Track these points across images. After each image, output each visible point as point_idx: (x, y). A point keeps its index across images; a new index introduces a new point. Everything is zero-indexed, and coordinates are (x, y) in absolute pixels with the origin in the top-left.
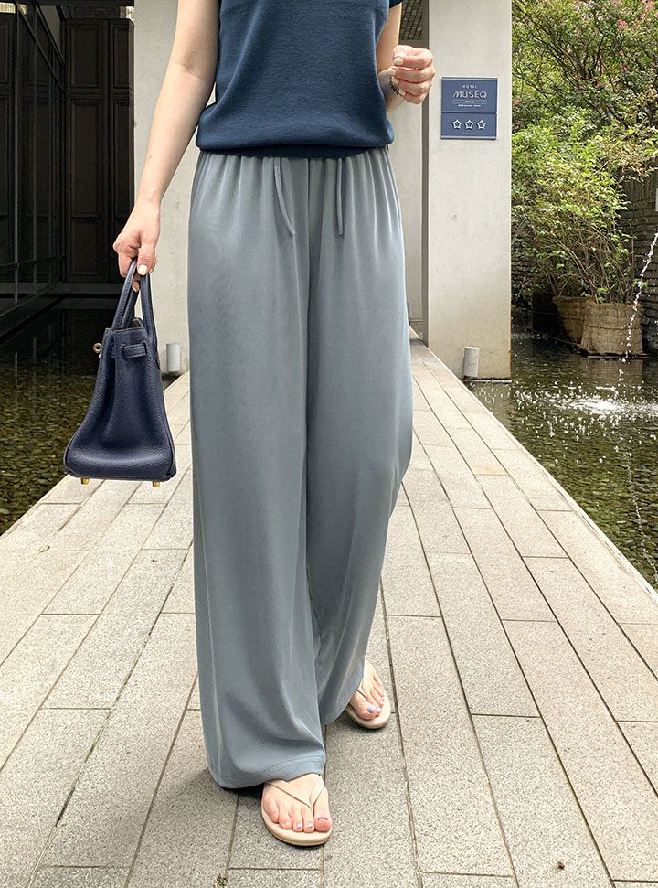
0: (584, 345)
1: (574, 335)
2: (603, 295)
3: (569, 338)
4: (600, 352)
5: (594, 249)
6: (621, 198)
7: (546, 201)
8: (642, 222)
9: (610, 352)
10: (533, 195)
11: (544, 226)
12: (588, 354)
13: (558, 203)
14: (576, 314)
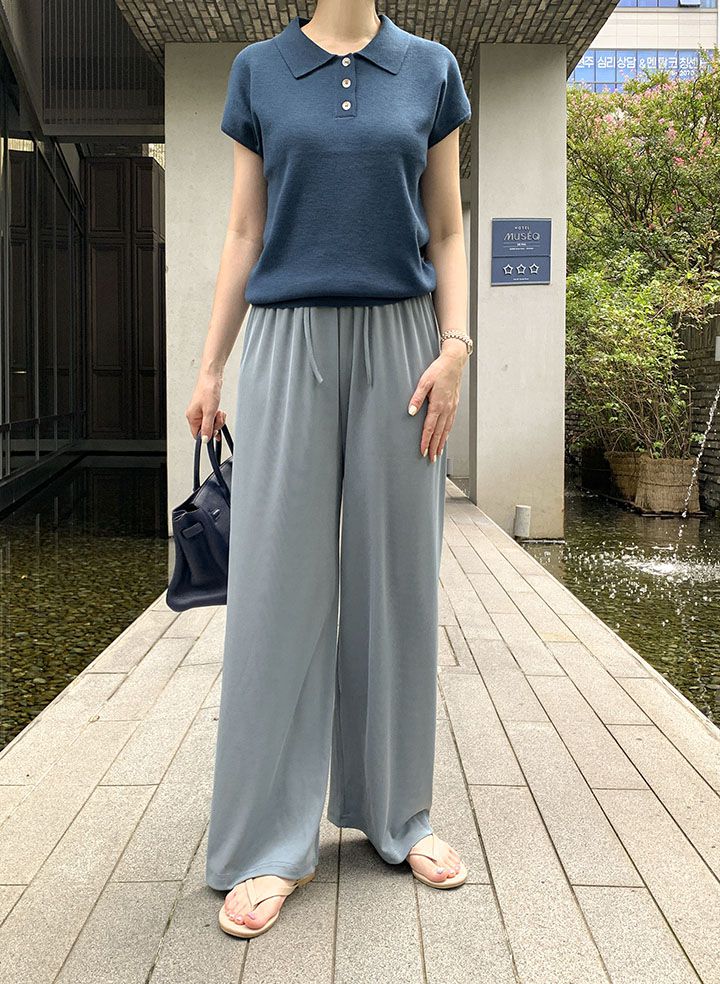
0: (638, 503)
1: (627, 492)
2: (658, 449)
3: (622, 496)
4: (656, 511)
5: (650, 401)
6: (678, 347)
7: (600, 349)
8: (701, 371)
9: (665, 510)
10: (584, 345)
11: (596, 376)
12: (642, 512)
13: (611, 352)
14: (629, 470)
